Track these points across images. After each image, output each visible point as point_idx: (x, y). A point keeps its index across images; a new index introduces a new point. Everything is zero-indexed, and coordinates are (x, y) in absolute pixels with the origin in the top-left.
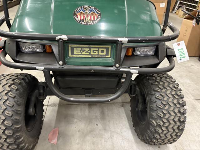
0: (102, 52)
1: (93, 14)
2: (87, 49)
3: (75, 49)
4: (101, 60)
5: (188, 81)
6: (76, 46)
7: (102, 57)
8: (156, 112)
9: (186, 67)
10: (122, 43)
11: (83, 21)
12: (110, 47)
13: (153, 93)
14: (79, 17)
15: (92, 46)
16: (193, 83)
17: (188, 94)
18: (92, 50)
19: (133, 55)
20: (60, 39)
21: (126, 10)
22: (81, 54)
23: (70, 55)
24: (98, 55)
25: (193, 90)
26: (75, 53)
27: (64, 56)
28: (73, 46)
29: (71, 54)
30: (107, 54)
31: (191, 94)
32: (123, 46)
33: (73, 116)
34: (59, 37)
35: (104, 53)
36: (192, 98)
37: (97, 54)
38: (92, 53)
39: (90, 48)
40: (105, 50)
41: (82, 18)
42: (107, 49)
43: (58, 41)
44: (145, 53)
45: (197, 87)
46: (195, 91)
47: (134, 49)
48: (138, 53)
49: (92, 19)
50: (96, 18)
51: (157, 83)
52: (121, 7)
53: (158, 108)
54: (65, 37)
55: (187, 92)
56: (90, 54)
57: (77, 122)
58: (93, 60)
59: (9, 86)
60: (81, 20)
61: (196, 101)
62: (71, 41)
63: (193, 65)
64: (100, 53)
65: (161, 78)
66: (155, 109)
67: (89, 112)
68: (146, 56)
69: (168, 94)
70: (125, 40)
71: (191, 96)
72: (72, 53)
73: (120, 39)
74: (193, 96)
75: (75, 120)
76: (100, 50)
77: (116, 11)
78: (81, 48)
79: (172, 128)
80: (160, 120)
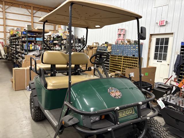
0: (131, 111)
2: (125, 112)
3: (119, 113)
15: (126, 109)
20: (117, 109)
23: (119, 117)
26: (120, 115)
30: (133, 112)
50: (119, 94)
60: (114, 96)
70: (141, 103)
78: (122, 112)
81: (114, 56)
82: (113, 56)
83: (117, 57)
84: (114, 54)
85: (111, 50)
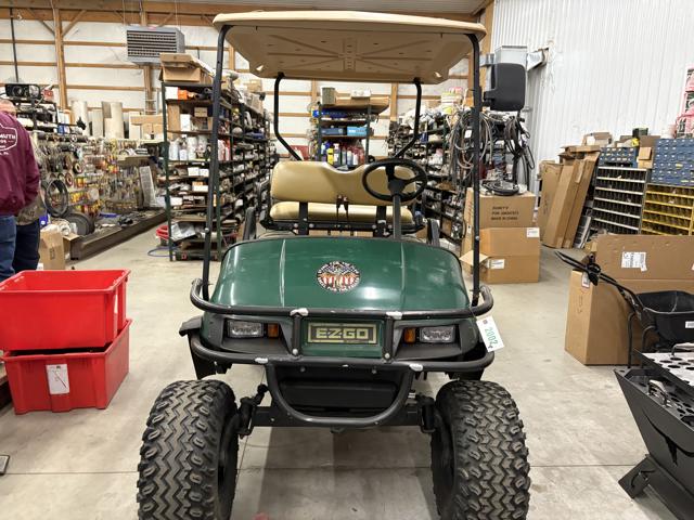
0: (362, 334)
1: (348, 274)
2: (338, 330)
3: (318, 330)
4: (361, 348)
5: (590, 423)
6: (319, 324)
7: (362, 343)
8: (466, 451)
9: (590, 390)
10: (393, 320)
11: (332, 286)
12: (374, 326)
13: (462, 414)
14: (325, 280)
15: (345, 325)
16: (601, 428)
17: (585, 452)
18: (345, 331)
19: (418, 342)
20: (298, 313)
21: (403, 267)
22: (328, 339)
23: (310, 340)
24: (356, 339)
25: (600, 445)
26: (318, 336)
27: (300, 341)
28: (316, 325)
29: (312, 338)
30: (371, 338)
31: (593, 452)
32: (396, 324)
33: (299, 493)
34: (296, 311)
35: (366, 337)
36: (595, 462)
37: (353, 337)
38: (345, 336)
39: (342, 328)
40: (366, 331)
41: (330, 282)
42: (371, 329)
43: (293, 317)
44: (438, 339)
45: (613, 437)
46: (603, 446)
47: (417, 330)
48: (426, 338)
49: (346, 282)
50: (352, 280)
51: (468, 397)
52: (395, 263)
53: (471, 443)
54: (304, 311)
55: (582, 449)
56: (342, 339)
57: (307, 504)
58: (347, 348)
59: (200, 397)
60: (328, 285)
61: (602, 468)
62: (313, 317)
63: (610, 387)
64: (358, 337)
65: (479, 388)
66: (464, 445)
67: (337, 485)
68: (441, 344)
69: (488, 416)
70: (397, 314)
71: (591, 457)
72: (314, 337)
73: (389, 314)
74: (596, 457)
75: (305, 500)
76: (359, 331)
77: (386, 270)
78: (328, 327)
79: (501, 484)
80: (475, 465)
81: (662, 189)
82: (656, 188)
83: (674, 194)
84: (660, 181)
85: (649, 165)
